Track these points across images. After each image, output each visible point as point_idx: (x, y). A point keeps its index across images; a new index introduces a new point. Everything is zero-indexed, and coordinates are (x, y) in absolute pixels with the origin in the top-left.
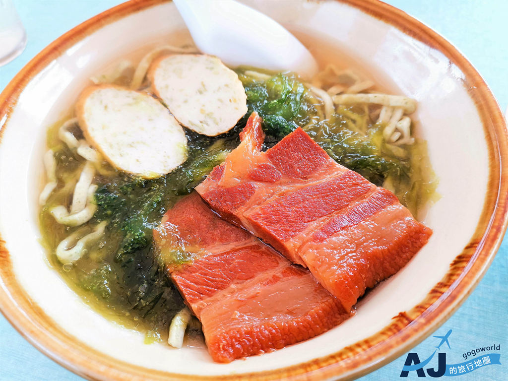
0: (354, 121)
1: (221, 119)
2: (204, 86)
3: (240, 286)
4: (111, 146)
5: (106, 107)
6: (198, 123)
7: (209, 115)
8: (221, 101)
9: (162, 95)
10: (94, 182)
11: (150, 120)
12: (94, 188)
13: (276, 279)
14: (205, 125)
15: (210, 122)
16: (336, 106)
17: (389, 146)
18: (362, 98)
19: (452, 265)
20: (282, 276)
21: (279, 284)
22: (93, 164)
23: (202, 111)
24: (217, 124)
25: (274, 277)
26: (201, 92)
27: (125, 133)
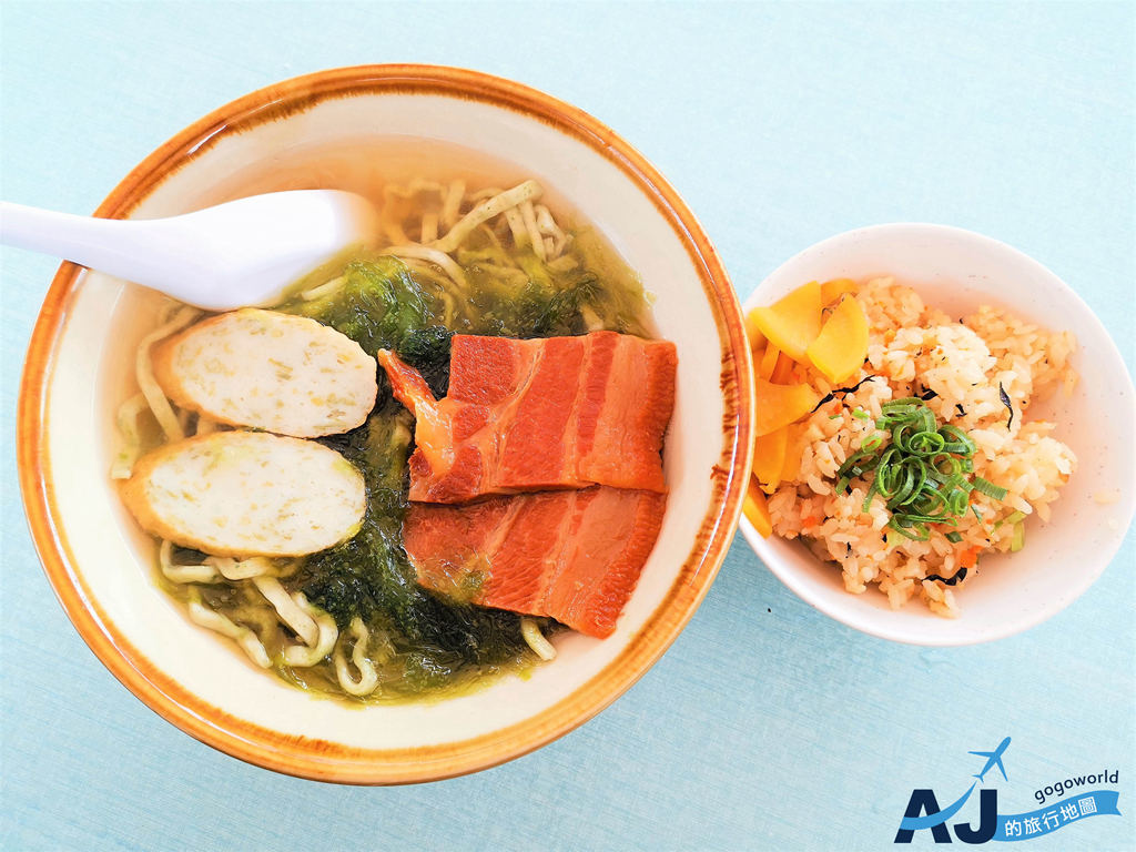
0: (489, 261)
1: (351, 395)
2: (279, 364)
3: (554, 555)
4: (260, 538)
5: (186, 496)
6: (327, 421)
7: (331, 400)
8: (326, 370)
9: (237, 420)
10: (291, 591)
11: (264, 465)
12: (301, 599)
13: (578, 520)
14: (340, 418)
15: (341, 408)
16: (453, 255)
17: (552, 265)
18: (473, 220)
19: (723, 387)
20: (580, 512)
21: (585, 522)
22: (264, 576)
23: (316, 402)
24: (352, 404)
25: (574, 518)
26: (286, 377)
27: (254, 508)
